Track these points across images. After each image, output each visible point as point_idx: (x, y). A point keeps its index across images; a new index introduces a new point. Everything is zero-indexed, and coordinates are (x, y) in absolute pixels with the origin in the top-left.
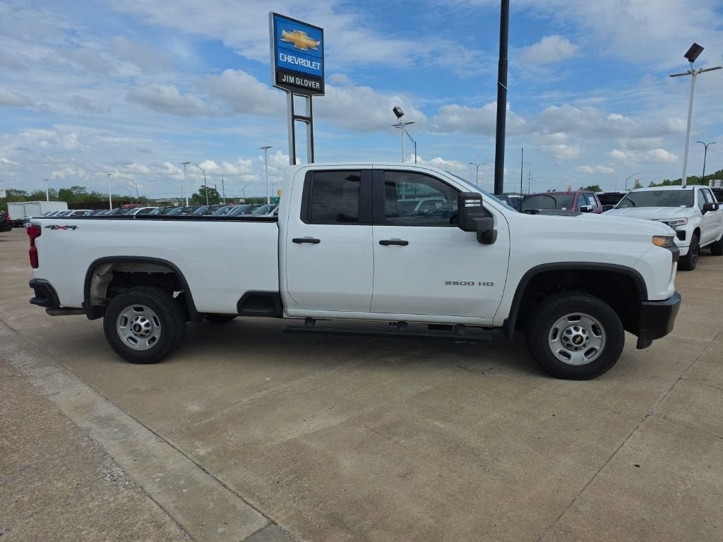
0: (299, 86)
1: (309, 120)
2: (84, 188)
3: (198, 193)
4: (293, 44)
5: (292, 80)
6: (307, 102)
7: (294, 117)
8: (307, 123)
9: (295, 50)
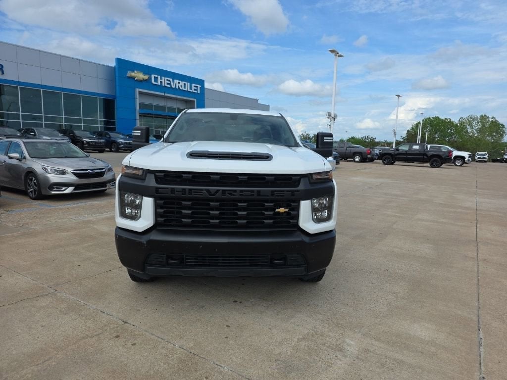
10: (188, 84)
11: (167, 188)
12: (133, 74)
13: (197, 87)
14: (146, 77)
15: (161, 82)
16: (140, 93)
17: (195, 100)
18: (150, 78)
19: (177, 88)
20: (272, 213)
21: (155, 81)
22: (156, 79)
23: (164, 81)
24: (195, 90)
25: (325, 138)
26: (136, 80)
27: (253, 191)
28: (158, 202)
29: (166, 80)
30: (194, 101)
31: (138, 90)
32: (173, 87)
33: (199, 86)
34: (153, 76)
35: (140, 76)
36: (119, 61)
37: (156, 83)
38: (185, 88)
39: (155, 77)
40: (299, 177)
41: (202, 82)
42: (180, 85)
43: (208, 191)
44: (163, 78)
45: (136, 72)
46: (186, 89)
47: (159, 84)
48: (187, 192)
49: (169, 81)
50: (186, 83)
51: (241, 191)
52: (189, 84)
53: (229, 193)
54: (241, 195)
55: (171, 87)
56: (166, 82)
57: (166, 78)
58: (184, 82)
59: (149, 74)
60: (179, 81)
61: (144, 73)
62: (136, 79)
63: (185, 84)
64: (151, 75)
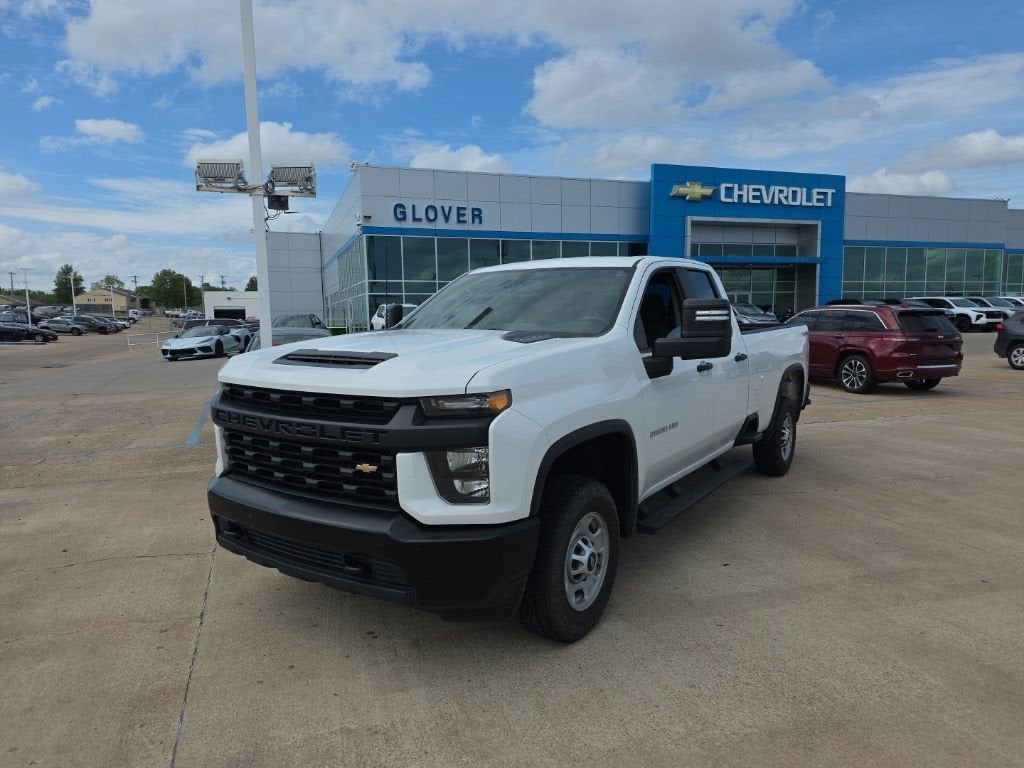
10: (802, 192)
12: (682, 190)
13: (825, 194)
14: (708, 191)
15: (740, 196)
16: (694, 224)
17: (819, 223)
18: (716, 192)
19: (776, 202)
20: (349, 471)
21: (726, 197)
22: (729, 191)
23: (748, 193)
24: (819, 200)
25: (698, 312)
26: (689, 201)
27: (313, 426)
29: (751, 190)
30: (816, 226)
31: (689, 219)
32: (767, 201)
33: (830, 191)
34: (723, 187)
35: (696, 190)
36: (658, 169)
37: (730, 200)
38: (794, 199)
39: (727, 188)
40: (395, 404)
41: (838, 182)
42: (782, 196)
44: (745, 187)
45: (688, 184)
46: (797, 203)
47: (736, 201)
49: (759, 190)
50: (798, 189)
51: (299, 425)
52: (805, 190)
53: (285, 429)
54: (299, 432)
55: (763, 203)
56: (752, 194)
57: (752, 187)
58: (792, 189)
59: (714, 184)
60: (781, 188)
61: (704, 185)
62: (688, 198)
63: (794, 193)
64: (719, 185)
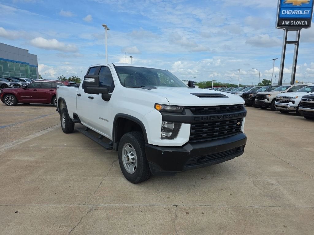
0: (293, 26)
1: (297, 43)
2: (216, 81)
3: (261, 82)
4: (292, 3)
5: (288, 23)
6: (297, 33)
7: (286, 42)
8: (295, 44)
9: (293, 7)
11: (199, 117)
28: (192, 126)
43: (218, 116)
48: (209, 117)
